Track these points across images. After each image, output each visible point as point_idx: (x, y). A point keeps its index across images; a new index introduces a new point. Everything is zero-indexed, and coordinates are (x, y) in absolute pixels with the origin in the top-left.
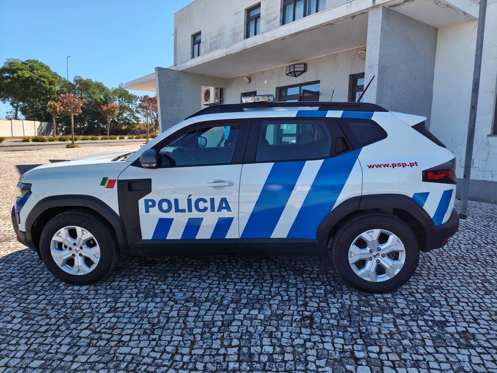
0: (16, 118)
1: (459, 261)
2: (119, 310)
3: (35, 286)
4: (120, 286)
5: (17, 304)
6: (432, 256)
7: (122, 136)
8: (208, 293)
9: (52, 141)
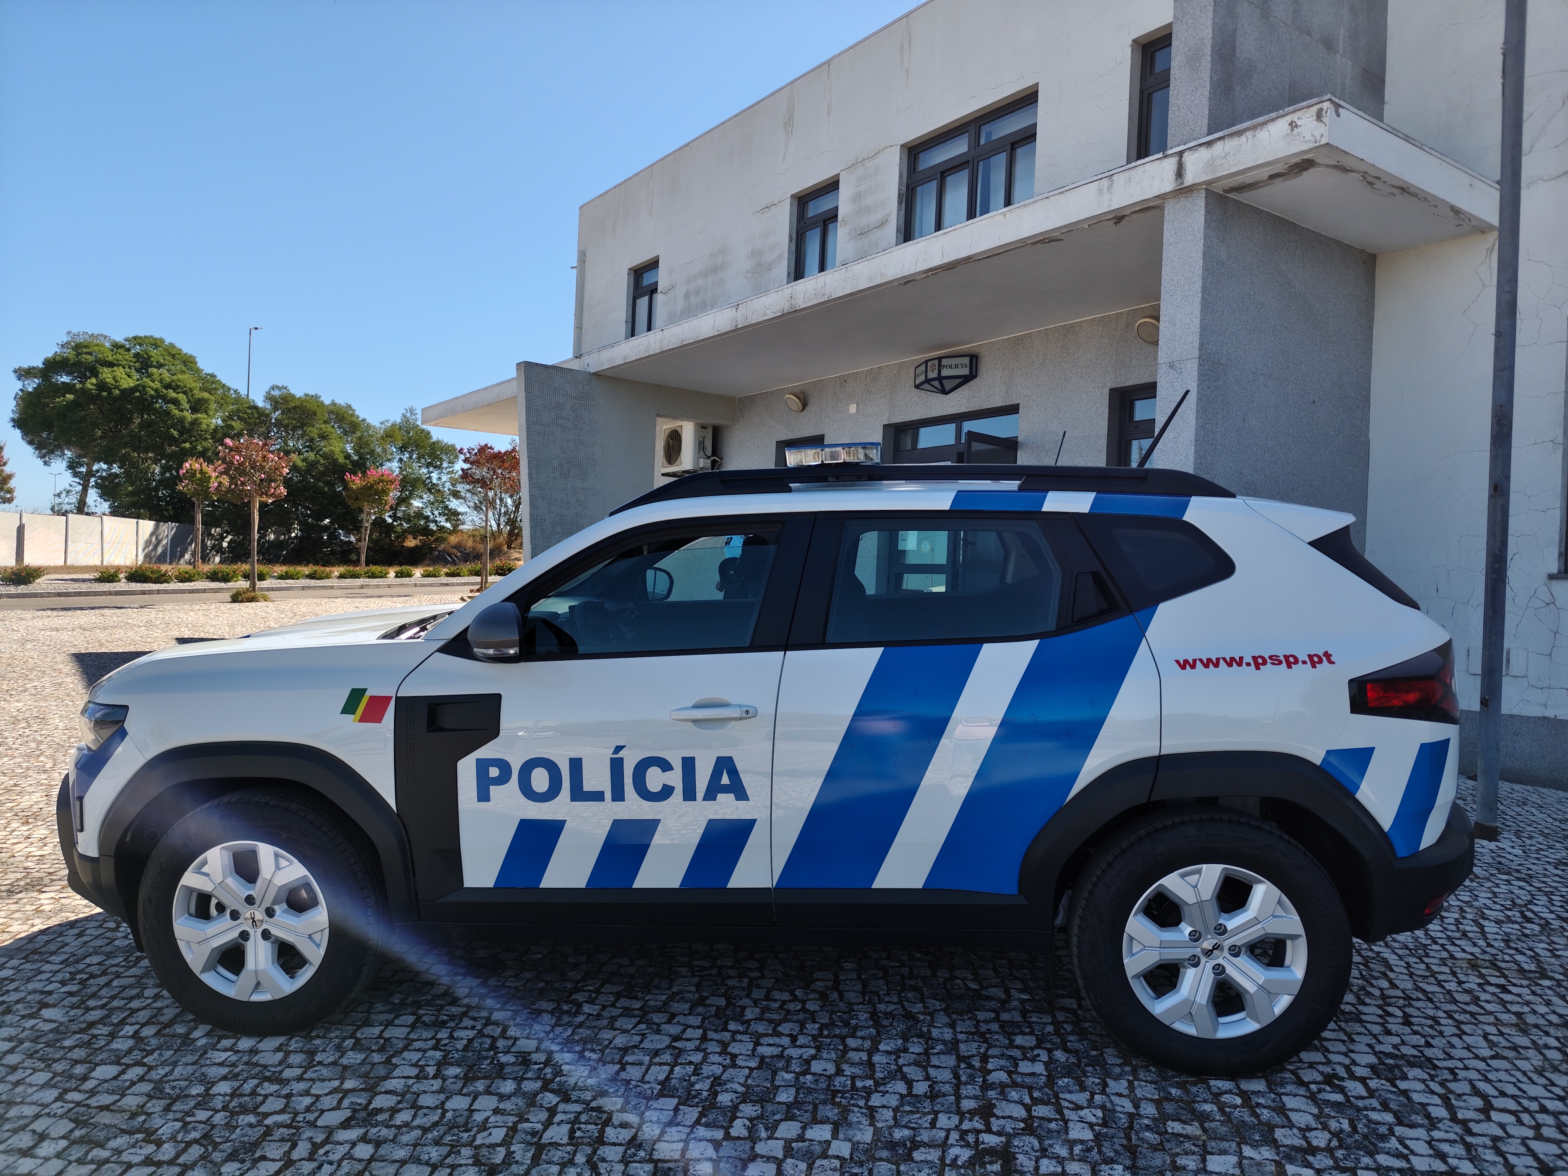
0: (81, 508)
1: (1481, 976)
2: (380, 1118)
3: (113, 1036)
4: (386, 1040)
5: (55, 1093)
6: (1392, 959)
7: (405, 568)
8: (667, 1068)
9: (189, 579)
